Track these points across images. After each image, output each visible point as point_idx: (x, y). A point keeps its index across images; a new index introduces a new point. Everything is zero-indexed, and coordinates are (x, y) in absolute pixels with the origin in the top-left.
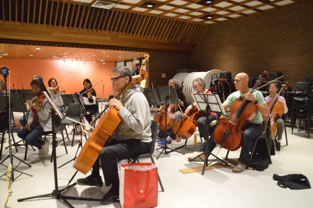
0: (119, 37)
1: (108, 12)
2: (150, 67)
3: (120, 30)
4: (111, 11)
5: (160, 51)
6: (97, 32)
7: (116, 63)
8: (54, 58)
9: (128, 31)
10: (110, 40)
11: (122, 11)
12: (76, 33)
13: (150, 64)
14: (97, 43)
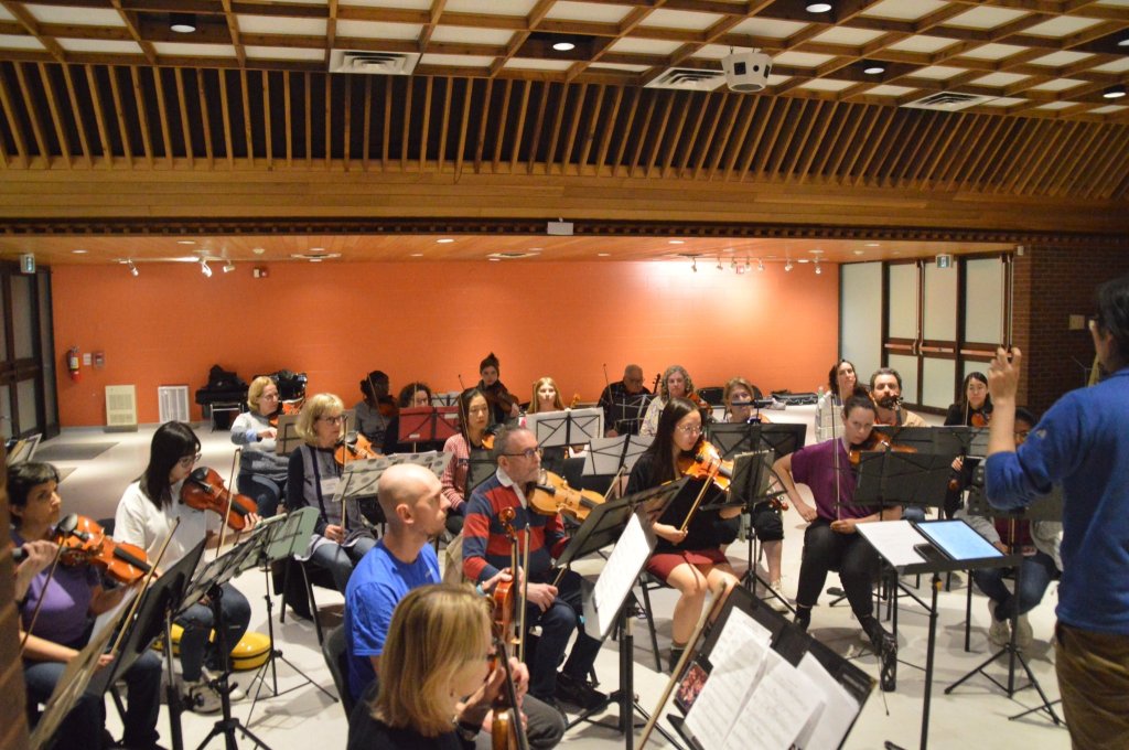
0: (957, 198)
1: (948, 119)
2: (1032, 293)
3: (967, 177)
4: (957, 115)
5: (1073, 235)
6: (894, 185)
7: (841, 265)
9: (990, 175)
10: (926, 208)
11: (991, 114)
12: (831, 193)
13: (1033, 282)
14: (882, 221)
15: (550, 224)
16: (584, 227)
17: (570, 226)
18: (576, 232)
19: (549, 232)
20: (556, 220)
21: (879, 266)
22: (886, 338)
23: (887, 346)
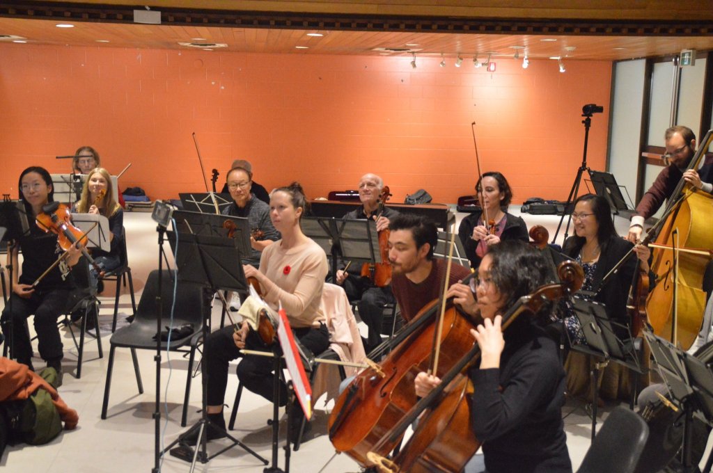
7: (615, 62)
8: (378, 52)
15: (136, 12)
16: (172, 16)
17: (158, 14)
18: (165, 21)
19: (135, 21)
20: (142, 8)
21: (641, 66)
22: (644, 146)
23: (644, 154)
